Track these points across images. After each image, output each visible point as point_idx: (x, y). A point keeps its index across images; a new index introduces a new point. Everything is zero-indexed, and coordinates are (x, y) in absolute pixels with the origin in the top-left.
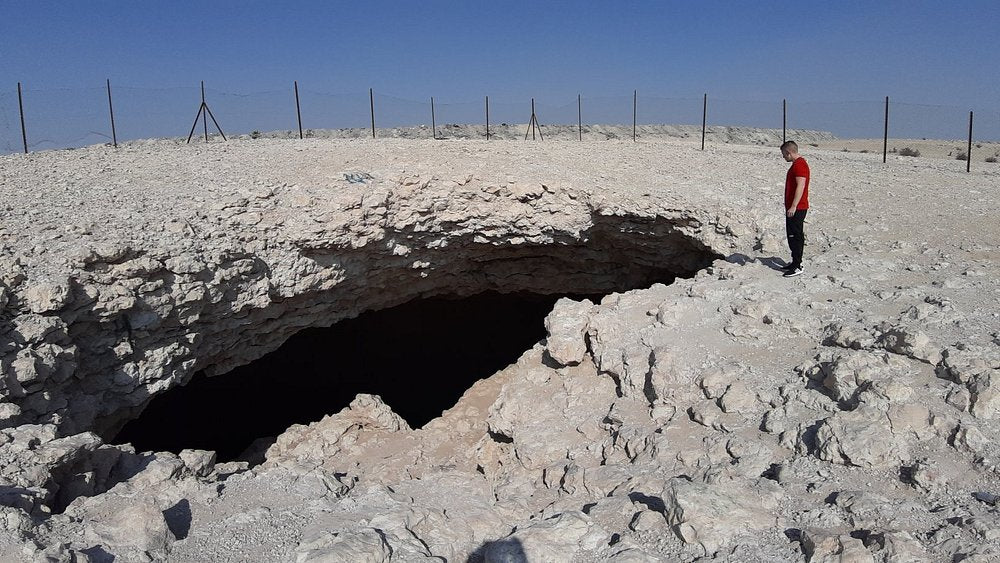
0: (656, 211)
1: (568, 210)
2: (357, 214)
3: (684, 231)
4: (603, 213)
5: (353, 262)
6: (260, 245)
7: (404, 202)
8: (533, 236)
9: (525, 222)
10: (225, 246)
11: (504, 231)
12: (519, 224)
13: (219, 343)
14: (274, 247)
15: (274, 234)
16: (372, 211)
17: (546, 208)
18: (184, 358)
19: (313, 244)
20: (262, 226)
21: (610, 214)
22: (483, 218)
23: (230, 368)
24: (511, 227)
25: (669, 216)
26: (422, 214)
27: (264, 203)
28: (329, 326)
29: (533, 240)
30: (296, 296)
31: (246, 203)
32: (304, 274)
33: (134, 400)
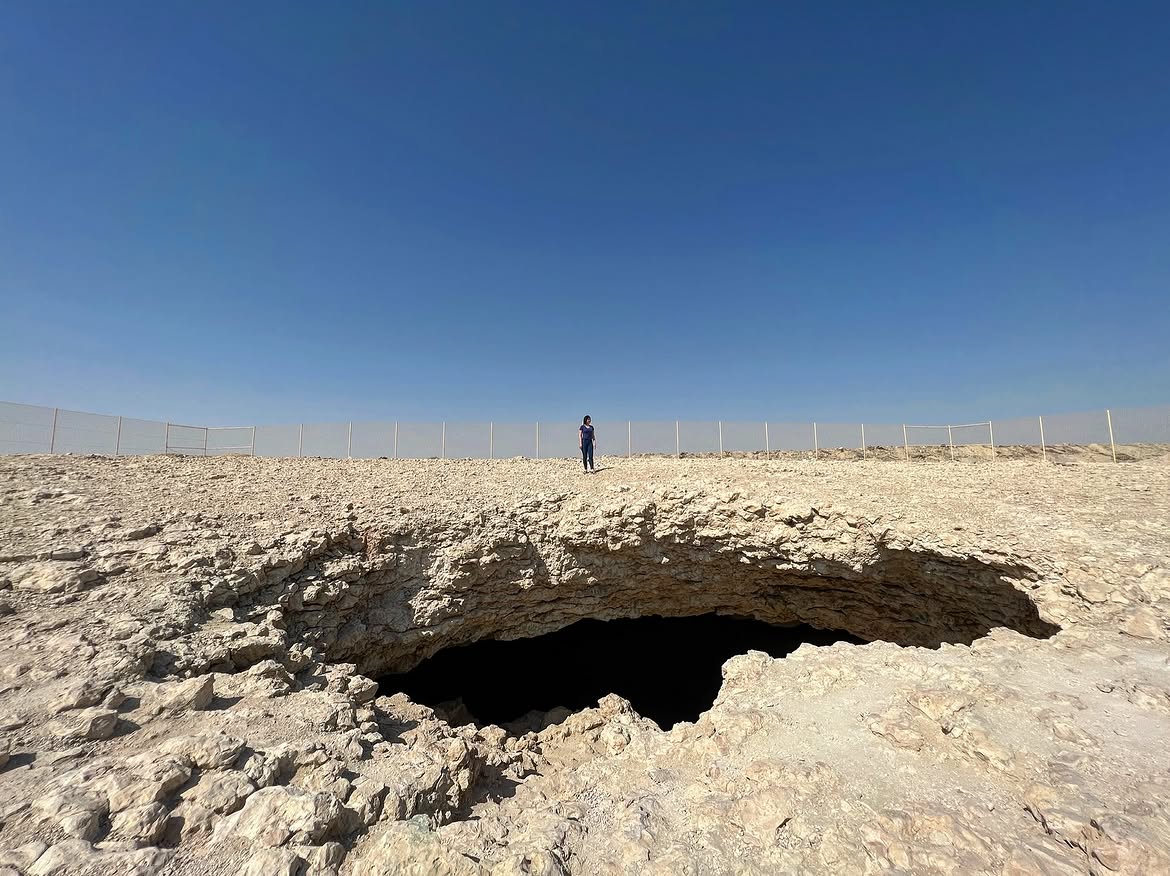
0: (967, 550)
1: (845, 538)
2: (616, 520)
3: (1017, 584)
4: (889, 546)
5: (616, 563)
6: (538, 538)
7: (664, 515)
8: (799, 564)
9: (788, 546)
10: (502, 535)
11: (763, 554)
12: (782, 548)
13: (494, 611)
14: (549, 542)
15: (551, 530)
16: (630, 520)
17: (814, 533)
18: (453, 617)
19: (574, 542)
20: (543, 523)
21: (900, 549)
22: (743, 537)
23: (516, 637)
24: (774, 550)
25: (986, 559)
26: (680, 527)
27: (550, 506)
28: (608, 619)
29: (799, 567)
30: (561, 584)
31: (539, 504)
32: (568, 567)
33: (404, 638)
